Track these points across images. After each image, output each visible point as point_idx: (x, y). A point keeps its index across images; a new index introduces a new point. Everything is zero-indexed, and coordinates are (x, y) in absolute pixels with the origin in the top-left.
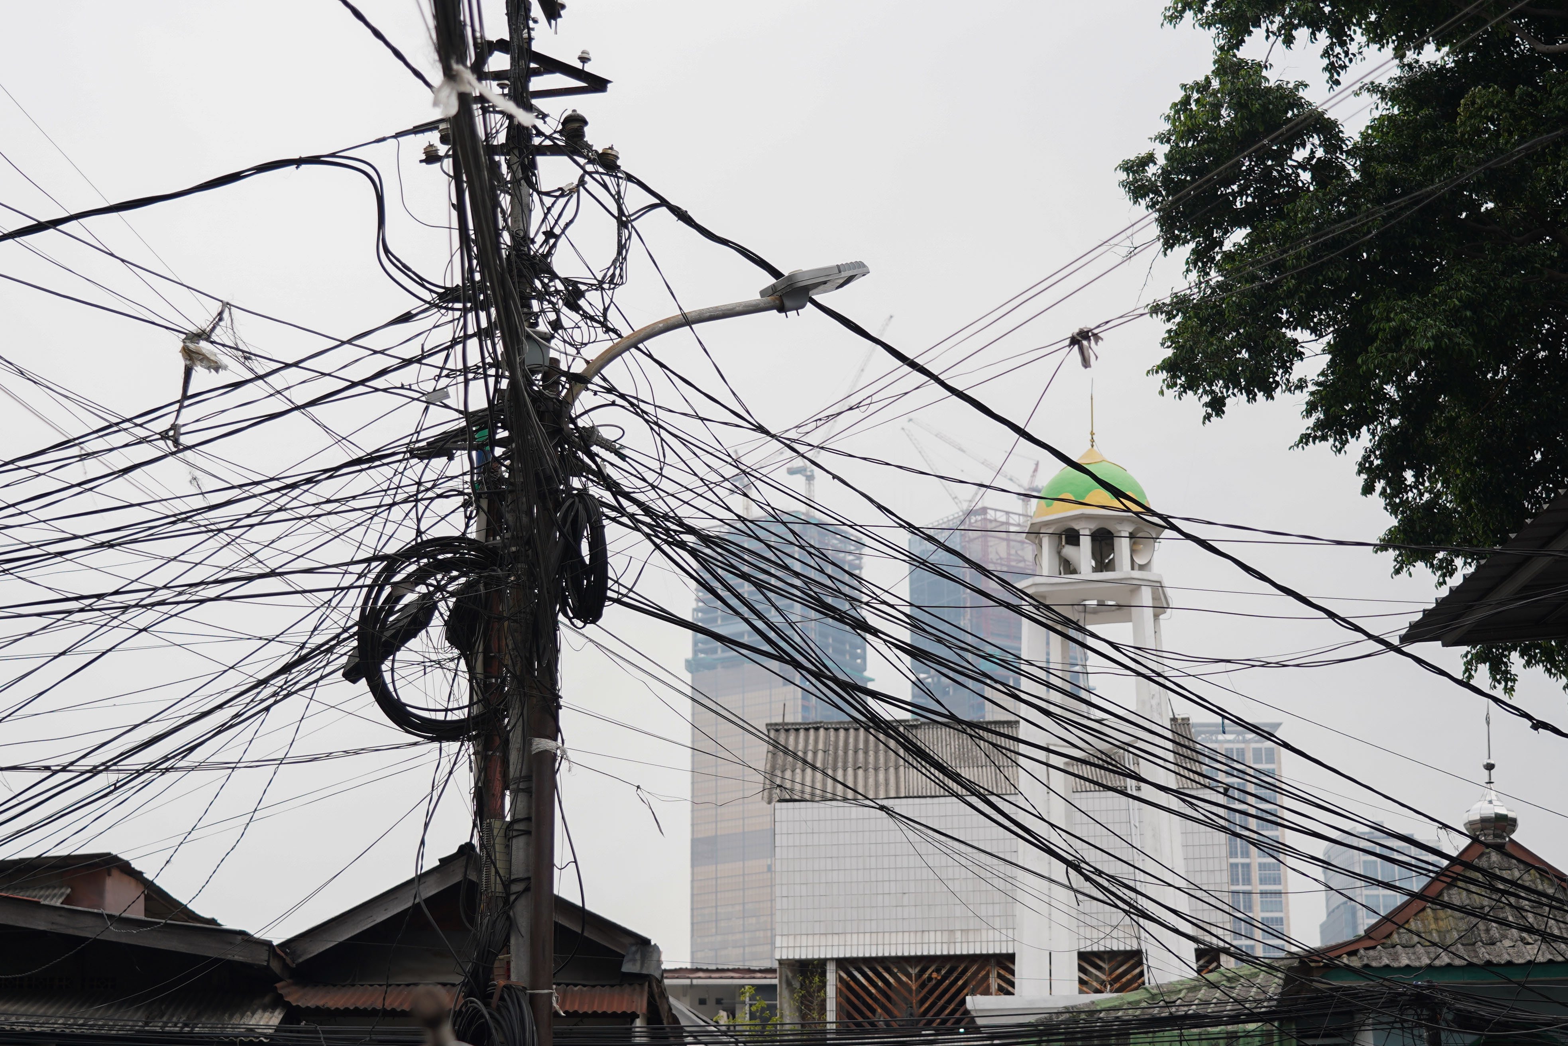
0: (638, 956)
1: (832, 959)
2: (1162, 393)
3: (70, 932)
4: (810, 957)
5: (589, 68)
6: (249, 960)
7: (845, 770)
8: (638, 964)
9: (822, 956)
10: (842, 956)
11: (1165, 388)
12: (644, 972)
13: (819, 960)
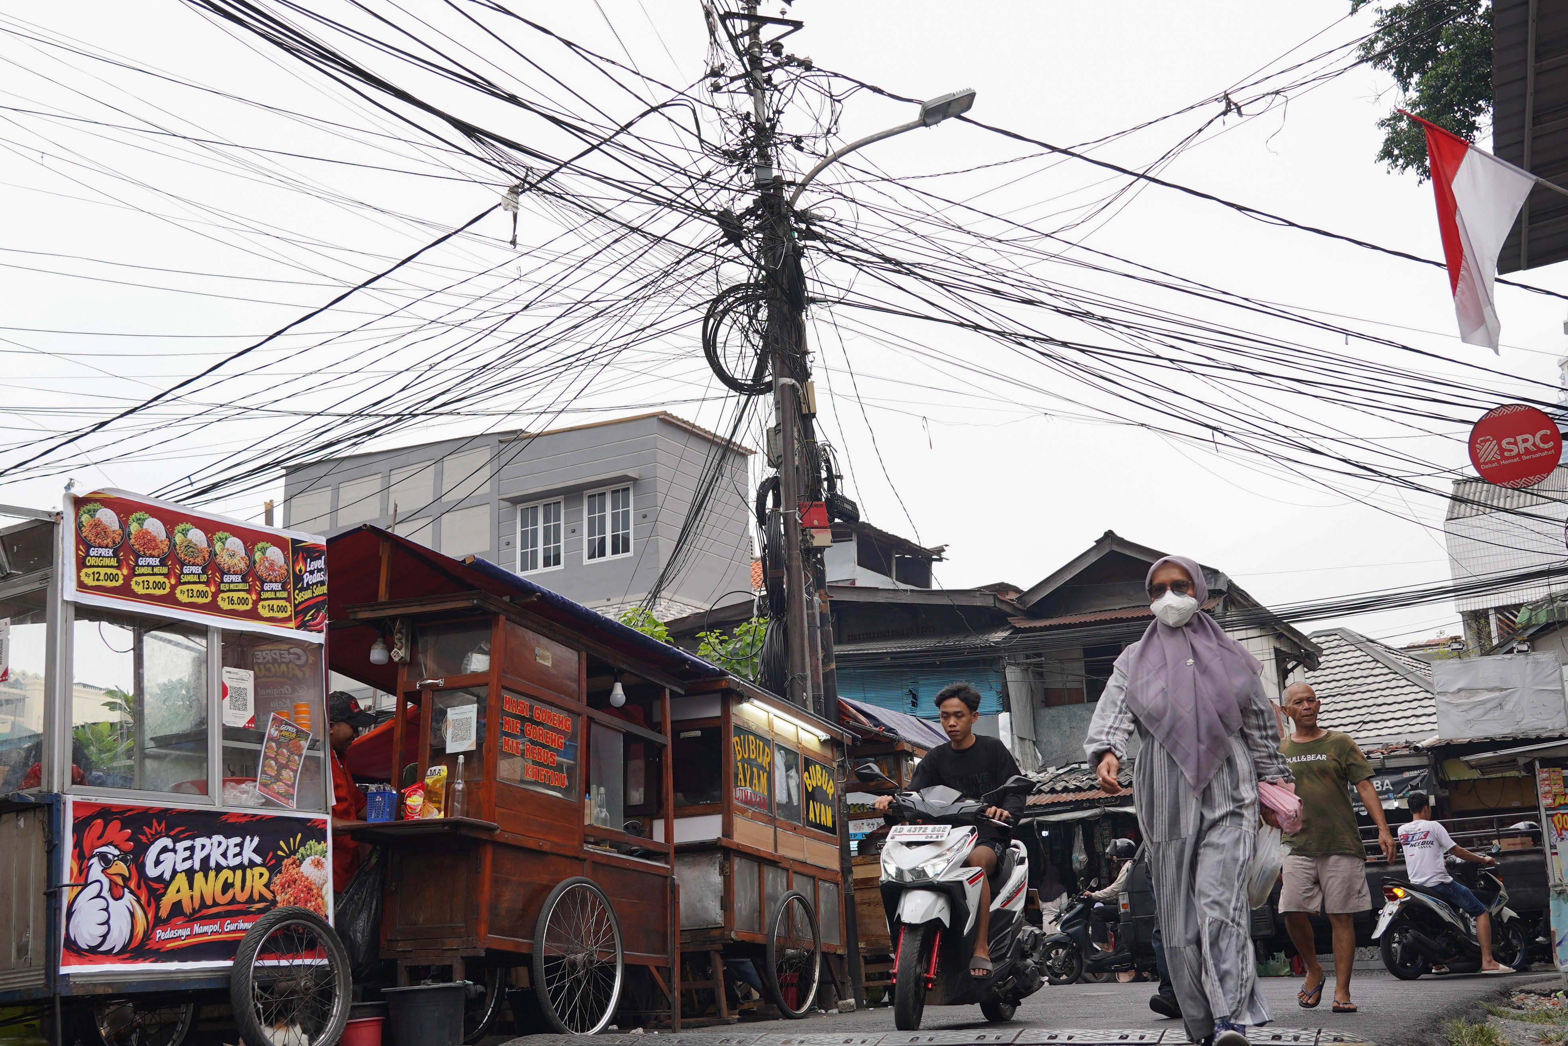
0: (1213, 580)
1: (1491, 608)
2: (1389, 172)
3: (895, 601)
4: (1477, 608)
5: (786, 17)
6: (984, 604)
7: (1499, 499)
8: (1213, 585)
9: (1485, 607)
10: (1497, 605)
11: (1390, 169)
12: (1217, 588)
13: (1483, 609)
